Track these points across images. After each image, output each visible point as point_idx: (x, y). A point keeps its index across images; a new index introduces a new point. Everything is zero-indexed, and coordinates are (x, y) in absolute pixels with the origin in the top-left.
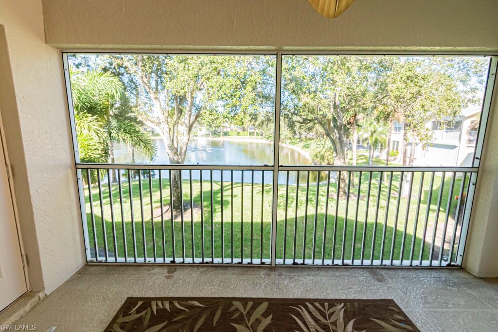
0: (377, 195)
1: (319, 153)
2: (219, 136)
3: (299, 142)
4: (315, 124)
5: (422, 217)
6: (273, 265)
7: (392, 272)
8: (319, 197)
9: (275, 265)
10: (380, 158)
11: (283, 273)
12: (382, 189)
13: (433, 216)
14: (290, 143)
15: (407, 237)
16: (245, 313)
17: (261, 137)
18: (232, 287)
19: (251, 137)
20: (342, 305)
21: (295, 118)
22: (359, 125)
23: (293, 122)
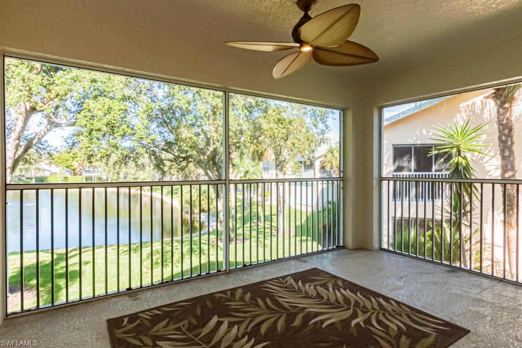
4: (189, 162)
6: (228, 270)
7: (309, 257)
8: (202, 245)
9: (230, 270)
11: (239, 273)
12: (259, 230)
16: (229, 297)
18: (205, 289)
20: (290, 277)
21: (164, 155)
22: (233, 165)
23: (162, 160)
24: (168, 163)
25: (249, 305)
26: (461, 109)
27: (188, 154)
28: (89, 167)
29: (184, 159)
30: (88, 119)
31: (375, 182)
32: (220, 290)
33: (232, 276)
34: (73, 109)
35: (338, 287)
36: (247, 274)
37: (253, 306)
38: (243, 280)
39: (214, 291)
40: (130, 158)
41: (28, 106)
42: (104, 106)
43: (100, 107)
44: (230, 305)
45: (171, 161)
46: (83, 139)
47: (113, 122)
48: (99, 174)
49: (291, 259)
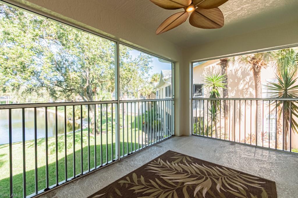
0: (111, 129)
5: (134, 134)
9: (120, 159)
12: (113, 126)
13: (137, 132)
16: (130, 182)
18: (109, 178)
20: (159, 159)
21: (57, 88)
22: (97, 94)
23: (55, 91)
24: (59, 93)
25: (148, 187)
26: (205, 69)
27: (72, 88)
28: (3, 95)
29: (69, 90)
31: (190, 101)
32: (121, 177)
33: (123, 163)
35: (190, 162)
36: (133, 160)
37: (150, 187)
38: (132, 165)
39: (117, 179)
40: (33, 90)
44: (134, 190)
45: (61, 91)
48: (10, 99)
49: (153, 146)
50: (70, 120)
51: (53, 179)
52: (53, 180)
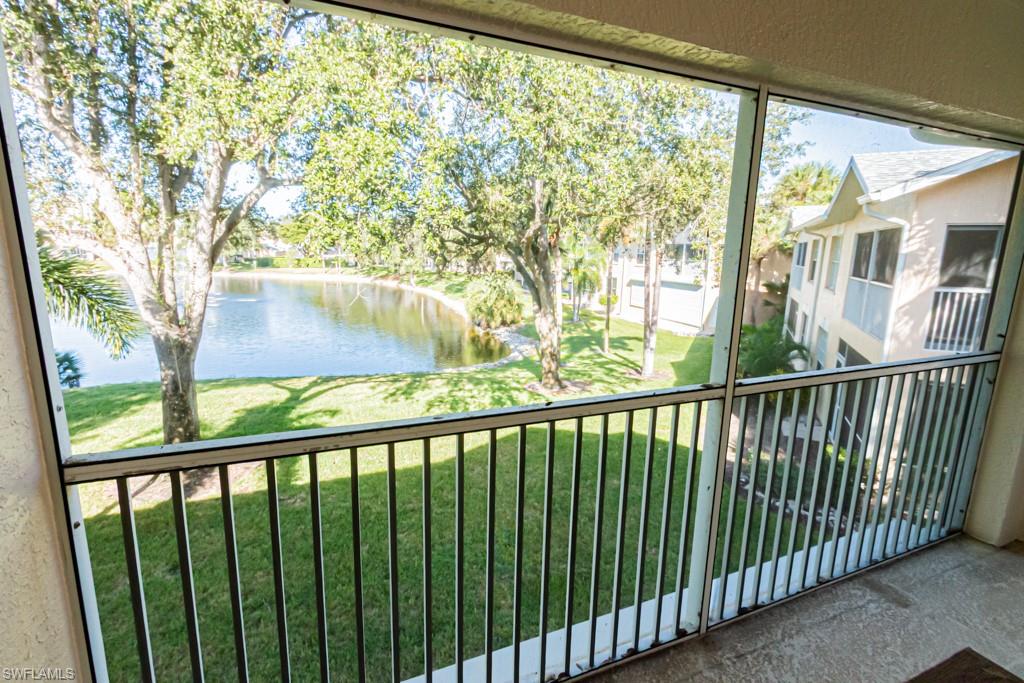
1: (485, 302)
2: (249, 267)
3: (437, 280)
4: (488, 246)
6: (703, 630)
9: (708, 628)
10: (588, 309)
11: (731, 638)
14: (417, 283)
15: (677, 452)
17: (353, 270)
19: (329, 269)
24: (453, 247)
29: (481, 240)
30: (325, 175)
34: (300, 153)
41: (223, 147)
42: (356, 145)
43: (350, 147)
45: (459, 242)
46: (318, 217)
47: (375, 181)
49: (850, 579)
50: (479, 325)
51: (441, 510)
52: (442, 513)
